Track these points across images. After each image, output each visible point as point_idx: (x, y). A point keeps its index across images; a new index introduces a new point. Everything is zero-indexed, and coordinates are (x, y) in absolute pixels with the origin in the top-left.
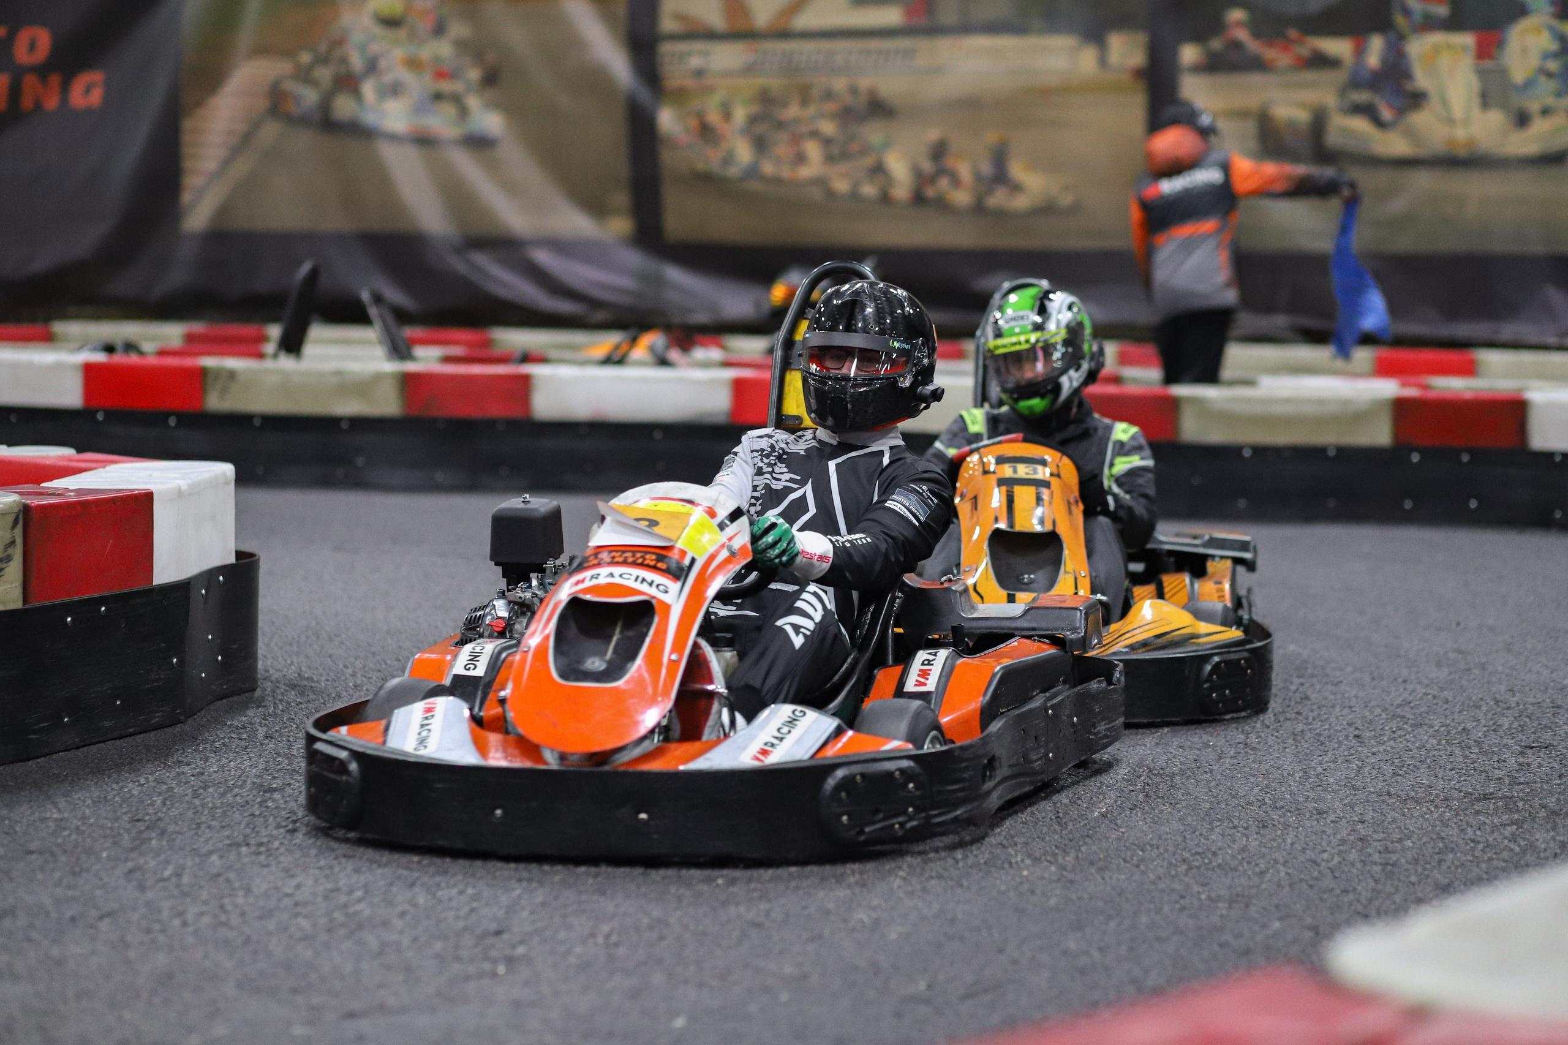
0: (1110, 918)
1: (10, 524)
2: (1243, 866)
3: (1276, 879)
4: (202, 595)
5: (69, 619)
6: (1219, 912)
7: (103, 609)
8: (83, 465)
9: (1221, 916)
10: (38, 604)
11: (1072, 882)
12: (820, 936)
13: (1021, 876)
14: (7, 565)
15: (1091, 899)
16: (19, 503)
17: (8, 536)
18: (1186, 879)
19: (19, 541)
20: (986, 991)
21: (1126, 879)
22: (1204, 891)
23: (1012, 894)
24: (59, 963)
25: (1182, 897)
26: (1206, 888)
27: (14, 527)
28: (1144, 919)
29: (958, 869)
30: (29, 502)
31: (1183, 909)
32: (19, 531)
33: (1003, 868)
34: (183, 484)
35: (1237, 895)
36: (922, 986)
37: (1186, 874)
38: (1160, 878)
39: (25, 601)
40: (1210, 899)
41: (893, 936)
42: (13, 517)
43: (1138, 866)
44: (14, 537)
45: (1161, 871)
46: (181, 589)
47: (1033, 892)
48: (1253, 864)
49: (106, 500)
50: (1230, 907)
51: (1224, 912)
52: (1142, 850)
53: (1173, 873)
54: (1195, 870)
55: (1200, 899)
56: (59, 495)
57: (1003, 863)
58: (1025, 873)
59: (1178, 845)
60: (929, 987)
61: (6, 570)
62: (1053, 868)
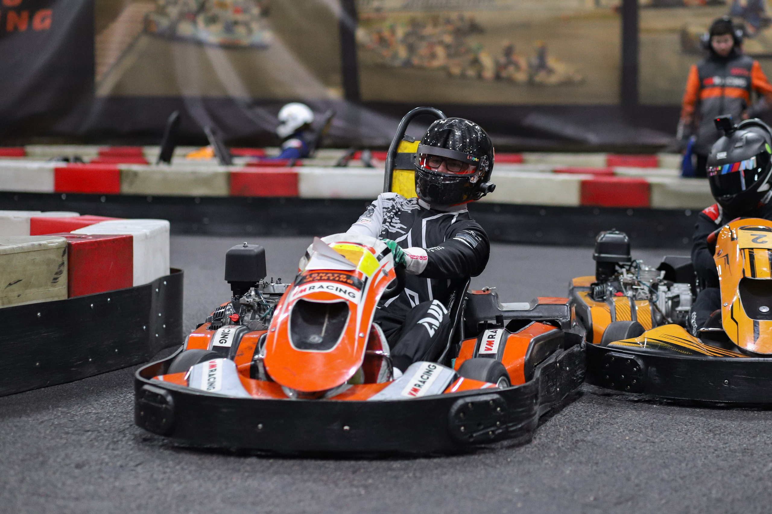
0: (681, 462)
1: (62, 254)
2: (743, 433)
3: (763, 440)
4: (156, 292)
5: (92, 305)
6: (738, 458)
7: (109, 299)
8: (87, 222)
9: (740, 460)
10: (75, 298)
11: (654, 442)
12: (529, 472)
13: (626, 440)
14: (60, 275)
15: (667, 451)
16: (66, 242)
17: (60, 260)
18: (714, 441)
19: (66, 263)
20: (627, 501)
21: (682, 440)
22: (726, 447)
23: (624, 450)
24: (122, 490)
25: (716, 450)
26: (727, 445)
27: (63, 256)
28: (699, 463)
29: (590, 436)
30: (70, 242)
31: (718, 456)
32: (66, 258)
33: (614, 436)
34: (147, 231)
35: (745, 449)
36: (592, 498)
37: (714, 438)
38: (700, 440)
39: (69, 296)
40: (730, 450)
41: (568, 472)
42: (63, 249)
43: (686, 434)
44: (63, 260)
45: (700, 436)
46: (147, 288)
47: (635, 448)
48: (748, 432)
49: (109, 240)
50: (743, 456)
51: (741, 458)
52: (686, 425)
53: (707, 437)
54: (718, 436)
55: (725, 451)
56: (83, 238)
57: (613, 433)
58: (627, 438)
59: (705, 422)
60: (595, 499)
61: (60, 279)
62: (641, 435)
